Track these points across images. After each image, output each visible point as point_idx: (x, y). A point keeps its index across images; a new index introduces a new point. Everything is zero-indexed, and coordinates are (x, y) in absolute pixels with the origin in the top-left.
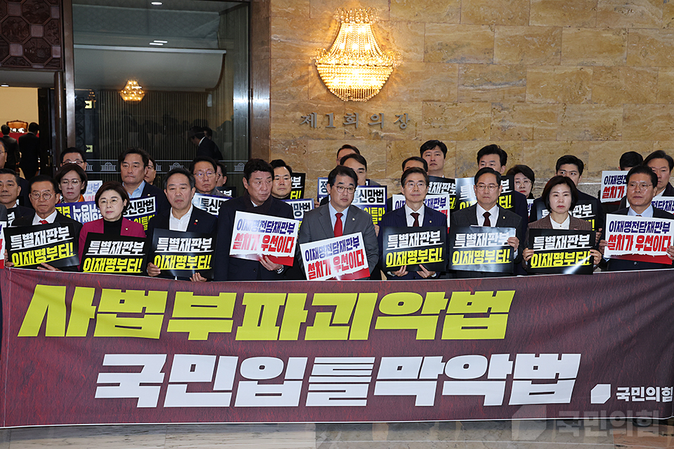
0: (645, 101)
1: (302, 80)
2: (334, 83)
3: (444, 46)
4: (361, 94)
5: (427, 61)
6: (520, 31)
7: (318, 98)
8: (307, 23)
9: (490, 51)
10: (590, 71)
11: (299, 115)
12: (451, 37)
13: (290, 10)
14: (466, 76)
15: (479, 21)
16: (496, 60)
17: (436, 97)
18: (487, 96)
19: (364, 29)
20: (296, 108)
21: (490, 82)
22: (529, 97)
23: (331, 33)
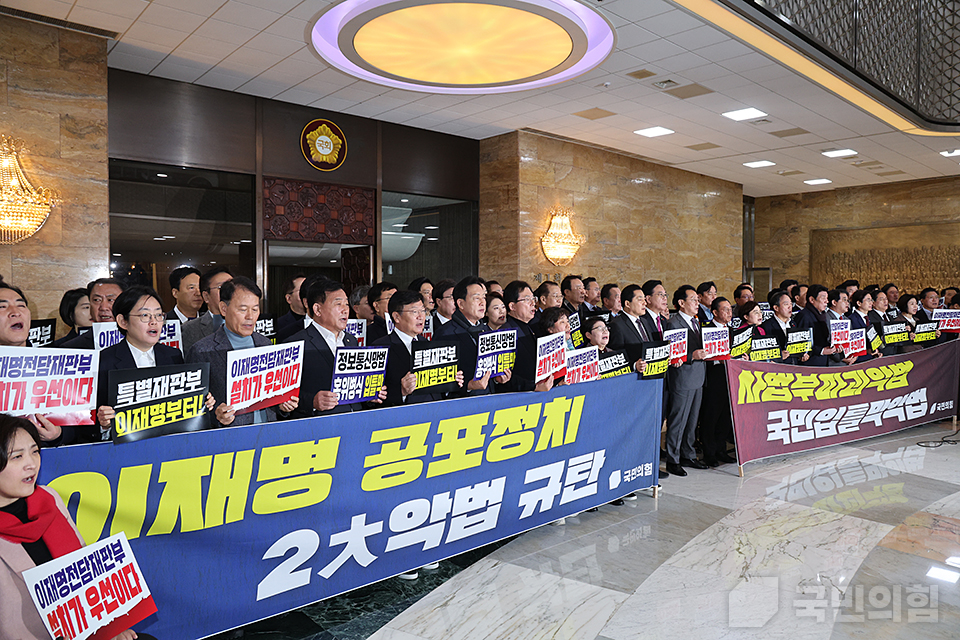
0: (673, 269)
1: (534, 252)
2: (550, 254)
3: (597, 233)
4: (564, 261)
5: (589, 242)
6: (627, 226)
7: (541, 264)
8: (536, 214)
9: (615, 237)
10: (653, 251)
11: (533, 274)
12: (600, 228)
13: (529, 206)
14: (606, 252)
15: (611, 220)
16: (618, 242)
17: (594, 264)
18: (615, 265)
19: (566, 220)
20: (532, 270)
21: (615, 256)
22: (632, 265)
23: (548, 222)
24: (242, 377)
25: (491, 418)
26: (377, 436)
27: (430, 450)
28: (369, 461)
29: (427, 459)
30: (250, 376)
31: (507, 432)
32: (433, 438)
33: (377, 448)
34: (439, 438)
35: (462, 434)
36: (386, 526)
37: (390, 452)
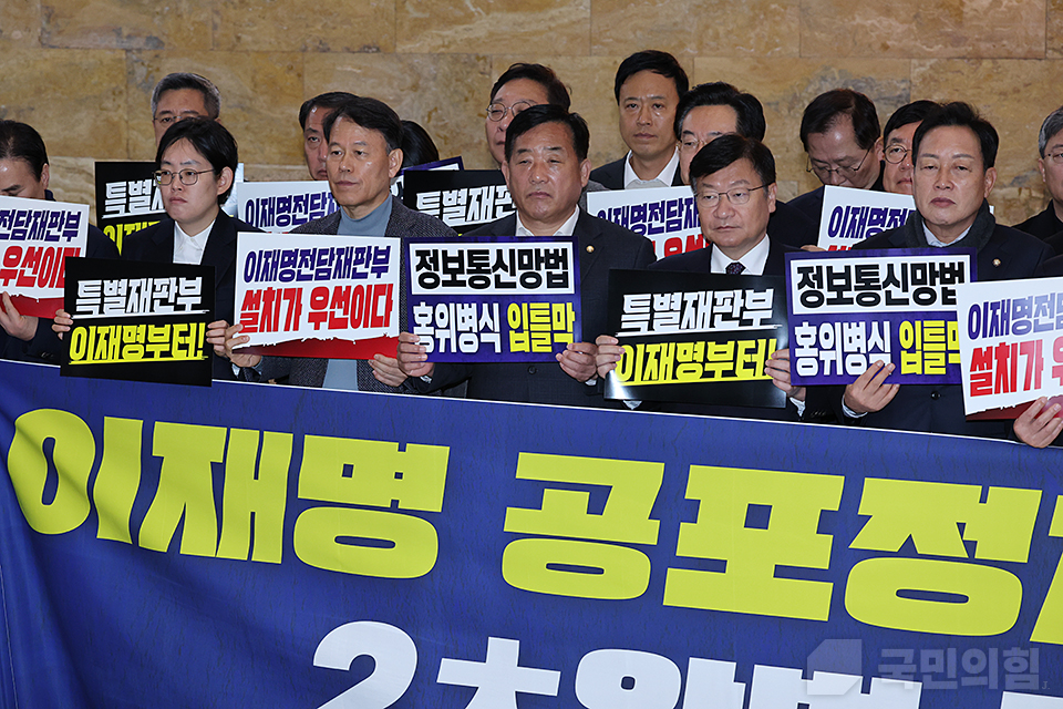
24: (264, 286)
25: (852, 495)
26: (530, 466)
27: (669, 536)
28: (515, 519)
29: (663, 556)
30: (277, 285)
31: (908, 550)
32: (674, 508)
33: (531, 494)
34: (691, 511)
35: (758, 516)
36: (568, 683)
37: (563, 510)
